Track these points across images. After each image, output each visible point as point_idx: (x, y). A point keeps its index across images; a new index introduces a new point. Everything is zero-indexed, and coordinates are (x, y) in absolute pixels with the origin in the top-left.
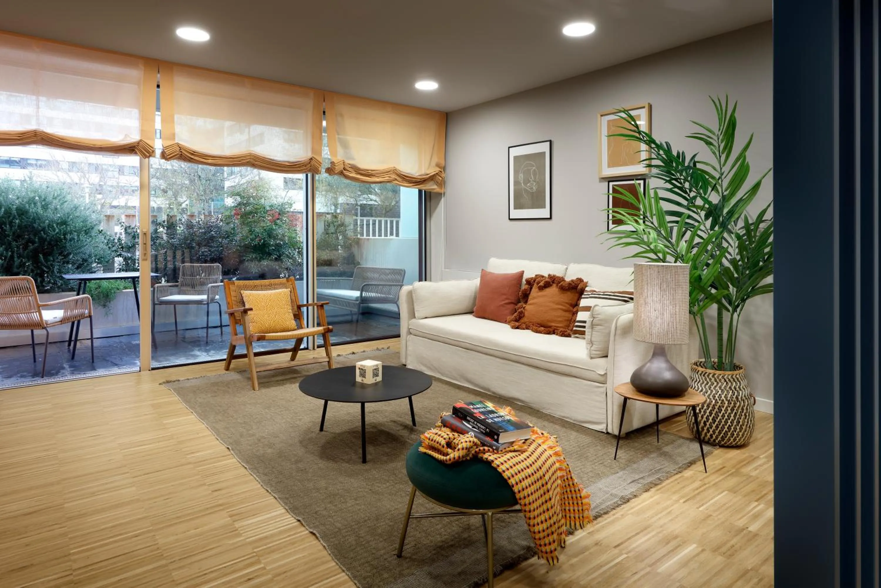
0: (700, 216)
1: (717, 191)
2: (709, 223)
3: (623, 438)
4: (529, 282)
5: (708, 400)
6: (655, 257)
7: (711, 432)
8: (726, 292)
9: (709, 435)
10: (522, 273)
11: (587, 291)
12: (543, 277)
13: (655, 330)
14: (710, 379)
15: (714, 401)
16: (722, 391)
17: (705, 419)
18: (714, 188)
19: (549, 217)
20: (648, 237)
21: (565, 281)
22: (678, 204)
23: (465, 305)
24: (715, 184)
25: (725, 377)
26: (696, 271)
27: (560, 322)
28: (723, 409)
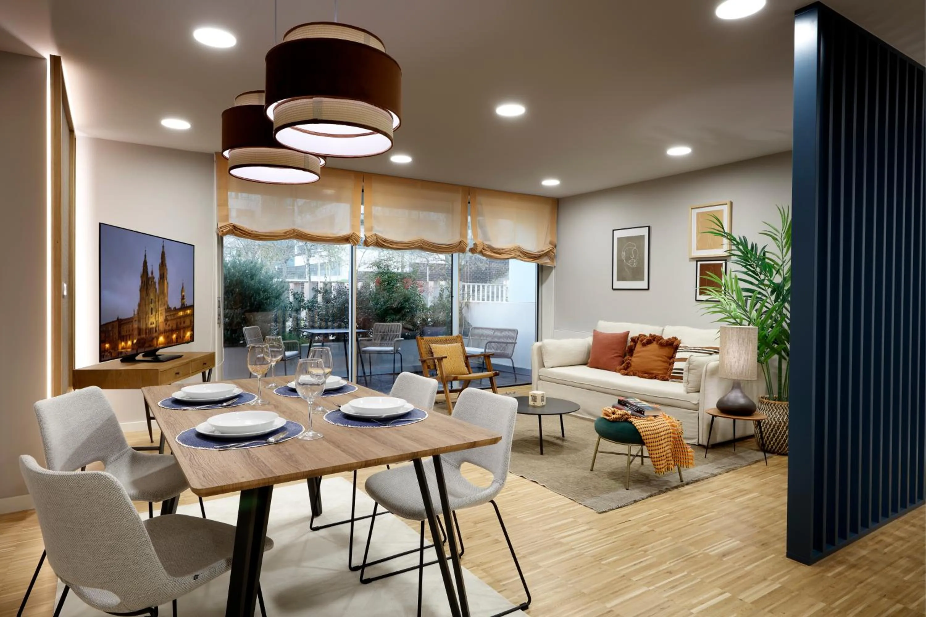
0: (767, 292)
1: (780, 274)
2: (773, 297)
3: (710, 448)
4: (633, 340)
5: (770, 422)
6: (734, 321)
7: (772, 444)
8: (784, 346)
9: (770, 446)
10: (628, 333)
11: (681, 347)
12: (645, 336)
13: (734, 370)
14: (772, 408)
15: (774, 422)
16: (780, 415)
17: (767, 435)
18: (778, 272)
19: (647, 288)
20: (730, 308)
21: (663, 339)
22: (752, 283)
23: (581, 357)
24: (779, 270)
25: (783, 406)
26: (762, 331)
27: (660, 370)
28: (781, 428)
